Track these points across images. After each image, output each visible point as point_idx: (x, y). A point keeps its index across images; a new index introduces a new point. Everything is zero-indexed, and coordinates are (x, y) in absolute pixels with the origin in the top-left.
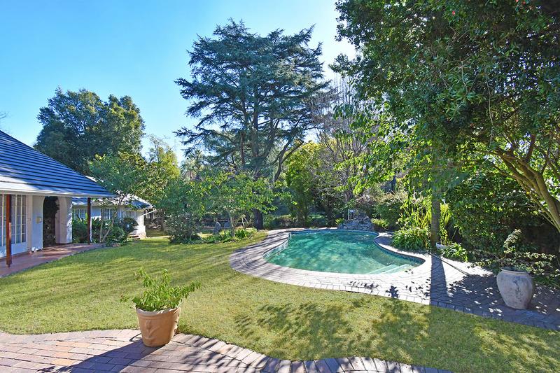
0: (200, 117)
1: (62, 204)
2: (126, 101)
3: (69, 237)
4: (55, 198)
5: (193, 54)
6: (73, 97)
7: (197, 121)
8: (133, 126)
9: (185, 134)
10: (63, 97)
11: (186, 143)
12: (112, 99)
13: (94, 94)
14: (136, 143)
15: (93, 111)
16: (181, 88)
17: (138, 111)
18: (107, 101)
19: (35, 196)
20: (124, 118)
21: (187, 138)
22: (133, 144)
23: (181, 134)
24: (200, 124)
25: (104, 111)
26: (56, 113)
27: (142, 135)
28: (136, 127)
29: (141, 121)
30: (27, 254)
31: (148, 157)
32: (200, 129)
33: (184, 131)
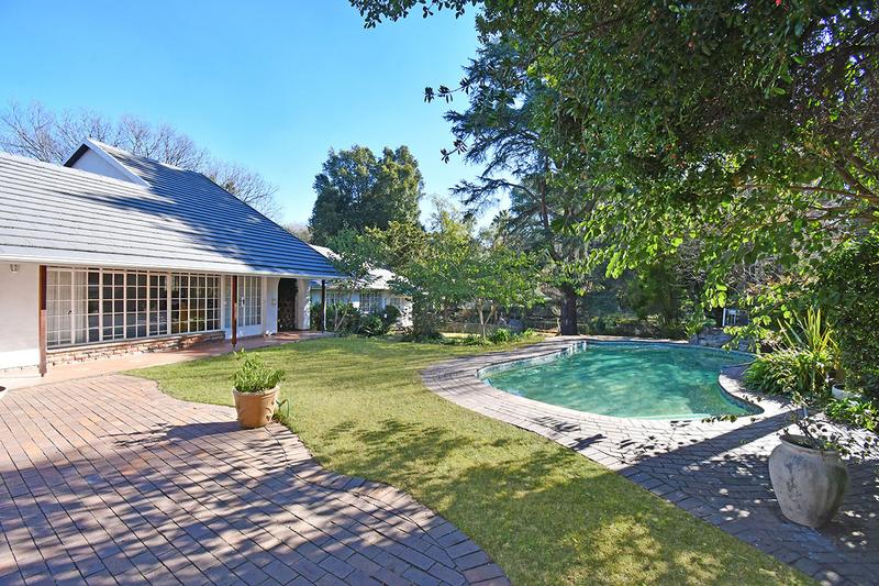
0: (485, 162)
1: (301, 287)
2: (402, 154)
3: (307, 323)
4: (294, 281)
5: (470, 69)
6: (346, 157)
7: (481, 168)
8: (406, 185)
9: (464, 189)
10: (335, 158)
11: (466, 203)
12: (387, 153)
13: (367, 150)
14: (411, 206)
15: (364, 171)
16: (452, 124)
17: (415, 164)
18: (382, 156)
19: (269, 279)
20: (396, 176)
21: (467, 196)
22: (408, 209)
23: (459, 191)
24: (486, 173)
25: (376, 170)
26: (330, 179)
27: (421, 196)
28: (411, 186)
29: (418, 177)
30: (261, 336)
31: (428, 226)
32: (485, 180)
33: (463, 186)
